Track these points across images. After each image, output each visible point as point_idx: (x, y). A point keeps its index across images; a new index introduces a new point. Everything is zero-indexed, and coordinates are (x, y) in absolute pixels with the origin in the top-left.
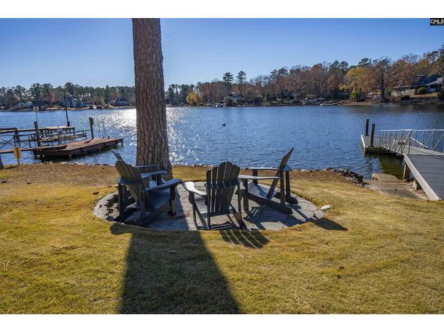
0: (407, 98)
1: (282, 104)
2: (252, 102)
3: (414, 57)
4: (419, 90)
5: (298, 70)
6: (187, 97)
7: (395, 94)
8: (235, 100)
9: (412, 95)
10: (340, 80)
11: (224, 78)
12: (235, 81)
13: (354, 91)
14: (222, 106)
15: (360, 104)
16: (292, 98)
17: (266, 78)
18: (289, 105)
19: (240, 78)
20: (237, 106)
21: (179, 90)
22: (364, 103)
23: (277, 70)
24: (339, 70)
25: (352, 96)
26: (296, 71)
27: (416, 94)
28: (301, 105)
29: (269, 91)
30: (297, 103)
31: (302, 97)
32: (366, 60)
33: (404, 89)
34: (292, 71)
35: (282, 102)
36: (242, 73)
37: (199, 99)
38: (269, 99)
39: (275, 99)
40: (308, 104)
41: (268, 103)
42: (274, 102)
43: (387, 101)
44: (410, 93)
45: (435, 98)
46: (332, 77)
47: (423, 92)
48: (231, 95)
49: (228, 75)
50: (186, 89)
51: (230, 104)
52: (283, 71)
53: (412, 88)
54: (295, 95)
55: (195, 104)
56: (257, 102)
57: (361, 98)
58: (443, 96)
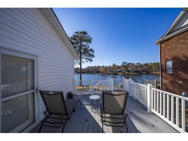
0: (109, 73)
7: (107, 72)
10: (99, 69)
12: (79, 68)
17: (86, 68)
18: (90, 73)
24: (99, 67)
26: (92, 67)
29: (86, 71)
30: (92, 73)
31: (93, 72)
38: (86, 72)
39: (88, 72)
40: (94, 73)
43: (106, 74)
44: (110, 72)
46: (98, 68)
51: (78, 73)
52: (89, 67)
54: (91, 71)
56: (84, 73)
57: (102, 73)
58: (114, 73)
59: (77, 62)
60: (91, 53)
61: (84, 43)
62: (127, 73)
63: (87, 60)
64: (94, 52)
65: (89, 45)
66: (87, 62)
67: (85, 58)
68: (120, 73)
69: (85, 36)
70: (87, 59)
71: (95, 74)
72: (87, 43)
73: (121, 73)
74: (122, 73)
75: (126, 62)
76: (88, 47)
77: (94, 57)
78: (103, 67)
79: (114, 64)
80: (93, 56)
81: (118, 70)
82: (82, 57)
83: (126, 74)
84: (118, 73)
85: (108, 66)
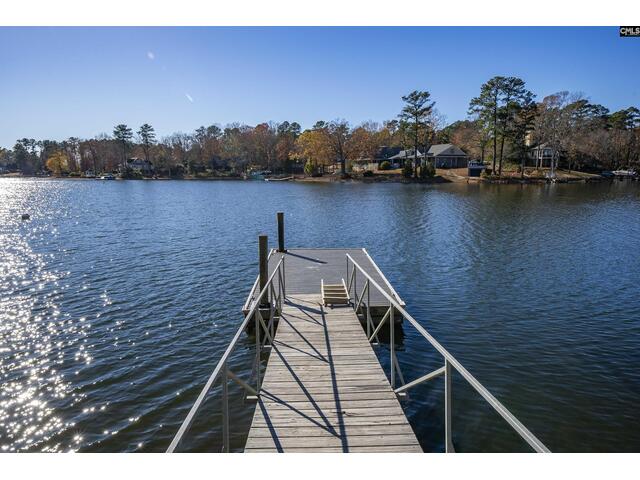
0: (369, 174)
1: (214, 178)
2: (166, 173)
3: (375, 125)
4: (383, 164)
5: (236, 130)
6: (49, 161)
7: (356, 168)
8: (137, 169)
9: (376, 171)
10: (289, 147)
11: (116, 133)
12: (136, 139)
13: (308, 163)
14: (114, 179)
15: (316, 180)
16: (229, 169)
17: (187, 138)
18: (224, 179)
19: (144, 135)
20: (141, 179)
21: (38, 150)
23: (206, 127)
24: (289, 132)
25: (307, 169)
26: (233, 132)
27: (379, 169)
28: (241, 179)
29: (194, 158)
30: (236, 177)
31: (244, 167)
32: (321, 123)
33: (366, 163)
34: (227, 131)
35: (214, 174)
36: (146, 128)
37: (73, 166)
38: (194, 170)
39: (203, 169)
40: (250, 179)
41: (193, 176)
42: (202, 174)
43: (347, 177)
44: (373, 167)
45: (399, 175)
46: (282, 142)
47: (387, 167)
48: (130, 161)
49: (122, 128)
51: (129, 175)
52: (213, 129)
53: (374, 162)
54: (232, 165)
55: (63, 174)
56: (175, 174)
57: (318, 172)
58: (408, 173)
62: (510, 170)
68: (459, 176)
71: (259, 179)
73: (466, 171)
74: (474, 173)
75: (519, 83)
78: (320, 130)
79: (414, 97)
81: (436, 150)
83: (510, 181)
84: (439, 172)
85: (353, 125)
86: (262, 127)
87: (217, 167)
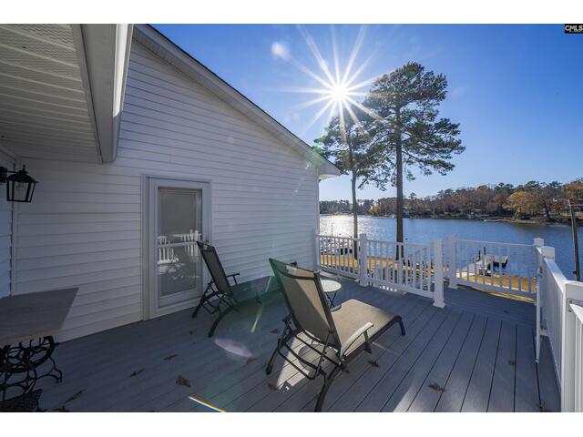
1: (449, 217)
2: (422, 215)
5: (464, 190)
6: (369, 209)
8: (407, 213)
10: (503, 200)
13: (518, 211)
15: (525, 221)
16: (459, 212)
17: (434, 197)
18: (455, 218)
20: (410, 217)
21: (362, 203)
22: (529, 222)
23: (444, 190)
24: (505, 190)
25: (517, 215)
26: (462, 191)
28: (467, 219)
29: (437, 207)
30: (464, 217)
31: (469, 211)
32: (533, 182)
34: (457, 191)
35: (450, 215)
36: (413, 194)
37: (378, 210)
38: (437, 213)
39: (442, 212)
40: (474, 219)
41: (436, 216)
42: (442, 215)
43: (552, 221)
46: (498, 196)
50: (368, 203)
52: (449, 191)
54: (461, 210)
55: (375, 214)
56: (426, 215)
57: (526, 217)
59: (389, 178)
60: (445, 137)
61: (412, 106)
63: (429, 167)
64: (455, 133)
65: (435, 108)
66: (428, 173)
67: (421, 161)
69: (414, 80)
70: (427, 162)
71: (480, 220)
72: (424, 104)
76: (432, 116)
77: (463, 149)
78: (531, 187)
80: (455, 146)
82: (407, 157)
86: (482, 188)
87: (450, 211)
